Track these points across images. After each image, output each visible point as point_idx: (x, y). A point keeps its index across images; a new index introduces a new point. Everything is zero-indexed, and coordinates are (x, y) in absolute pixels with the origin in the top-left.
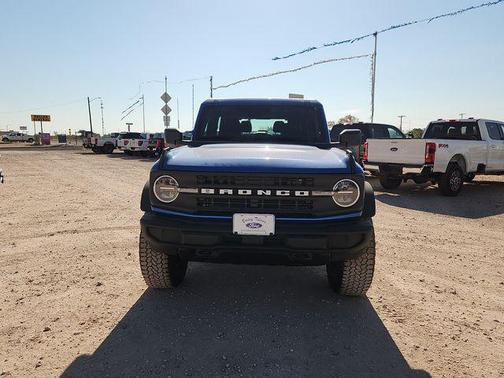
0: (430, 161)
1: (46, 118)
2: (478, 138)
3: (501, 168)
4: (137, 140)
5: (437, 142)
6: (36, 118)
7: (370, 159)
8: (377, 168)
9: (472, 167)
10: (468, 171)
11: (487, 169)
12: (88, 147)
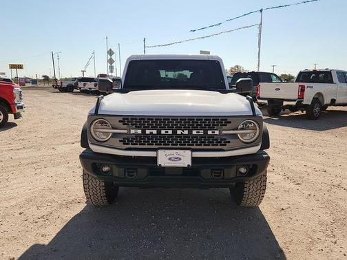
0: (301, 97)
1: (20, 67)
2: (331, 81)
3: (345, 102)
4: (93, 83)
5: (306, 84)
6: (12, 66)
7: (261, 96)
8: (266, 102)
9: (327, 101)
10: (325, 103)
11: (336, 102)
12: (56, 88)
